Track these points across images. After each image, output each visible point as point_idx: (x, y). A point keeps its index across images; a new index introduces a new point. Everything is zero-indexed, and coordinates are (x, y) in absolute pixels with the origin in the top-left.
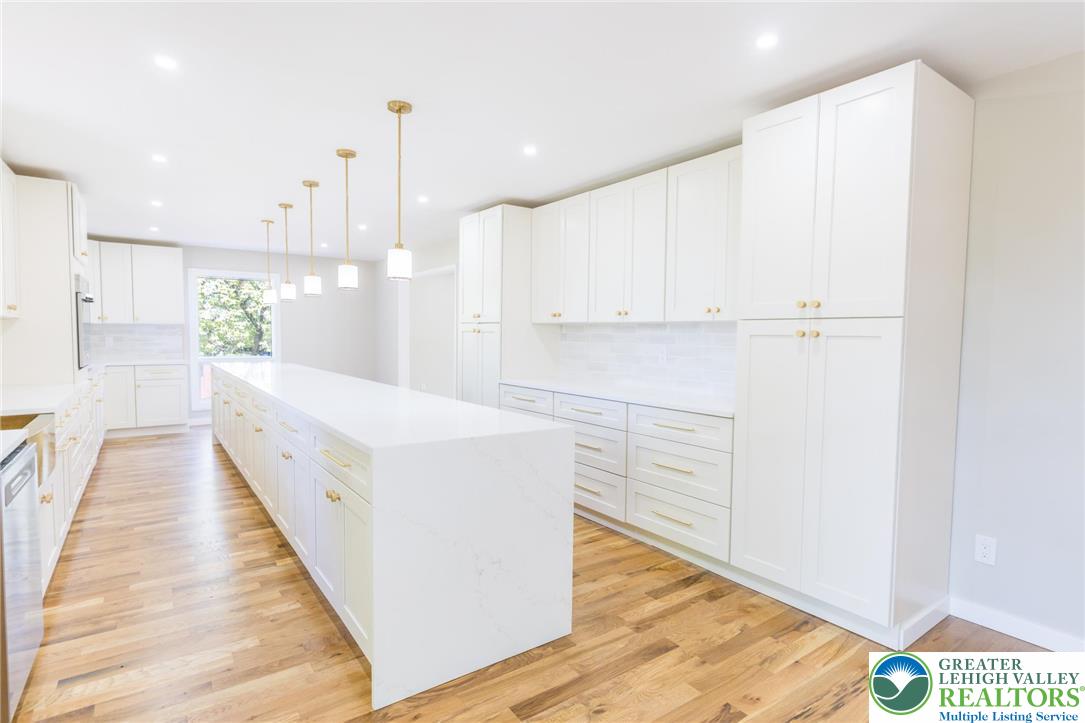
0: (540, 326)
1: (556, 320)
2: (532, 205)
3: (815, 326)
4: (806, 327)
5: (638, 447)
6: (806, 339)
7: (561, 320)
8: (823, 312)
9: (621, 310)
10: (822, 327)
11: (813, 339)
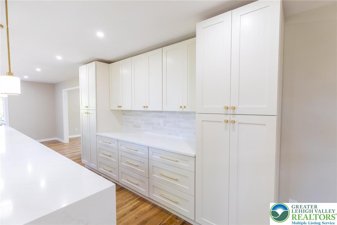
0: (113, 111)
1: (119, 109)
2: (109, 62)
3: (232, 118)
4: (228, 118)
5: (153, 166)
6: (228, 124)
7: (122, 109)
8: (237, 112)
9: (145, 106)
10: (236, 118)
11: (231, 124)
